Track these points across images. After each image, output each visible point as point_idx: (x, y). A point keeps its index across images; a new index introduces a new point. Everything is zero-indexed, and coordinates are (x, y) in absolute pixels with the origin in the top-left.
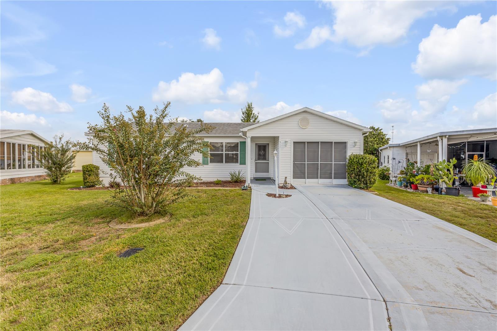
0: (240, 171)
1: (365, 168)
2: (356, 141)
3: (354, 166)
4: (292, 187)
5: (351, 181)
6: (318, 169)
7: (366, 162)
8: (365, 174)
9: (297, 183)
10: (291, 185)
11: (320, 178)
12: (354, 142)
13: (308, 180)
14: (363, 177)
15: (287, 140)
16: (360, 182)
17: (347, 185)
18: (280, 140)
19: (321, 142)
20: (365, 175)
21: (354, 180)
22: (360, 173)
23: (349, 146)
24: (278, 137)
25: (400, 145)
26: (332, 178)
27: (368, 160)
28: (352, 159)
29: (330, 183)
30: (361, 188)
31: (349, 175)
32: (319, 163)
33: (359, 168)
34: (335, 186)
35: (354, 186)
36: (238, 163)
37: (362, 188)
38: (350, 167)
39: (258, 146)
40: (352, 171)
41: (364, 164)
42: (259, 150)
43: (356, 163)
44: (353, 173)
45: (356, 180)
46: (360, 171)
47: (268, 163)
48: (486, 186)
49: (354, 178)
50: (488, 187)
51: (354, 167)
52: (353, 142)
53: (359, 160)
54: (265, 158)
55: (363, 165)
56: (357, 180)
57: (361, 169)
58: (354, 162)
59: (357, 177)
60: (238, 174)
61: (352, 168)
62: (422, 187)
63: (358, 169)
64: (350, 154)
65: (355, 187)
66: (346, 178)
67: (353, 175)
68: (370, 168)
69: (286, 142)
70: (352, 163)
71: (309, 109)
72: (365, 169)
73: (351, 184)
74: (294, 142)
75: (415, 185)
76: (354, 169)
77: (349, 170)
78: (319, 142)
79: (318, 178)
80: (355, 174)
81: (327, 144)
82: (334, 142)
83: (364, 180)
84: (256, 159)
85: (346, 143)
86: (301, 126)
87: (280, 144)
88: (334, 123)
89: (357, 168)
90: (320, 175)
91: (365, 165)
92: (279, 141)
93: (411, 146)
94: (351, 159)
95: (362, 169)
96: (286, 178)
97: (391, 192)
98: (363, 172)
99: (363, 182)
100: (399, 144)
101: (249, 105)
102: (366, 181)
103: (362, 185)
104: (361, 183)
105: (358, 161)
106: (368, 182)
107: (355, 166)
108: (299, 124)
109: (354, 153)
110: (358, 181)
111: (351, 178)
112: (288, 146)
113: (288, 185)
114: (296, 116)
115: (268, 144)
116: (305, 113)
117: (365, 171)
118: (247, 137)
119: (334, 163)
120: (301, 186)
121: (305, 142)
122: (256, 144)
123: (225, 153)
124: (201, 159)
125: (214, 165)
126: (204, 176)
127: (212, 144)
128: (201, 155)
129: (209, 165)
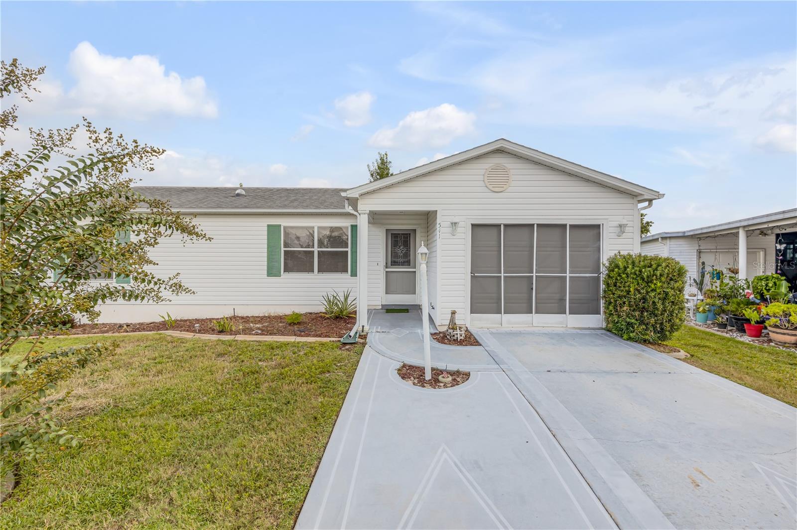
0: (349, 291)
1: (658, 291)
2: (624, 222)
3: (627, 284)
4: (470, 340)
5: (617, 323)
6: (532, 289)
7: (661, 275)
8: (660, 306)
9: (480, 324)
10: (467, 330)
11: (536, 313)
12: (620, 226)
14: (652, 314)
15: (456, 220)
16: (644, 327)
17: (602, 329)
18: (438, 221)
19: (538, 225)
20: (658, 309)
21: (628, 320)
22: (644, 303)
23: (606, 234)
24: (436, 211)
25: (686, 235)
26: (565, 313)
27: (666, 271)
28: (621, 266)
29: (560, 323)
30: (645, 342)
31: (611, 308)
32: (533, 276)
33: (642, 291)
35: (625, 336)
36: (347, 272)
37: (650, 343)
38: (615, 286)
39: (392, 234)
40: (619, 297)
41: (657, 279)
42: (395, 244)
43: (633, 278)
44: (624, 303)
45: (633, 321)
46: (644, 299)
47: (415, 272)
49: (627, 316)
51: (627, 288)
52: (616, 224)
53: (640, 271)
54: (407, 263)
55: (651, 282)
56: (637, 320)
57: (647, 292)
58: (627, 274)
59: (637, 313)
60: (342, 299)
61: (622, 291)
62: (784, 334)
63: (640, 293)
64: (612, 254)
65: (630, 339)
66: (598, 313)
67: (625, 308)
68: (672, 292)
69: (454, 224)
70: (622, 278)
71: (510, 144)
72: (659, 294)
73: (618, 331)
74: (473, 225)
75: (754, 326)
76: (628, 292)
77: (614, 294)
78: (533, 225)
79: (532, 313)
80: (630, 306)
81: (554, 230)
82: (570, 225)
83: (656, 323)
84: (386, 264)
85: (598, 226)
86: (490, 187)
87: (438, 229)
88: (569, 178)
89: (636, 290)
90: (536, 303)
91: (659, 284)
92: (436, 223)
93: (715, 237)
94: (617, 266)
95: (652, 294)
96: (453, 313)
97: (709, 347)
98: (654, 302)
99: (654, 327)
100: (684, 232)
101: (382, 159)
102: (662, 324)
103: (651, 335)
104: (647, 329)
105: (637, 272)
106: (667, 327)
107: (631, 285)
108: (486, 181)
109: (622, 253)
110: (640, 324)
111: (619, 316)
112: (458, 235)
113: (458, 332)
114: (477, 161)
115: (415, 231)
116: (500, 155)
117: (659, 299)
118: (359, 211)
119: (570, 277)
120: (492, 333)
121: (500, 225)
122: (386, 230)
123: (319, 251)
124: (265, 263)
125: (293, 277)
126: (271, 302)
127: (291, 230)
128: (265, 254)
129: (282, 277)
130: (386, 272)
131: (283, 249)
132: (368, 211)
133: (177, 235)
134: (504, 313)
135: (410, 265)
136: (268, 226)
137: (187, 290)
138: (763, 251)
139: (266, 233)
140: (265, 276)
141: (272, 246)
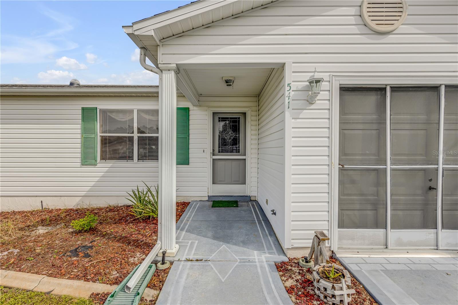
18: (287, 80)
32: (436, 169)
47: (245, 159)
79: (437, 228)
86: (373, 24)
87: (287, 93)
90: (443, 211)
92: (284, 84)
108: (366, 15)
112: (319, 103)
115: (244, 114)
118: (160, 65)
120: (386, 271)
121: (385, 89)
122: (213, 113)
123: (138, 137)
124: (79, 150)
125: (110, 165)
126: (83, 193)
127: (108, 114)
128: (79, 141)
129: (98, 165)
130: (213, 160)
131: (99, 134)
132: (175, 65)
134: (392, 228)
135: (239, 152)
136: (83, 109)
139: (80, 117)
140: (79, 165)
141: (87, 131)
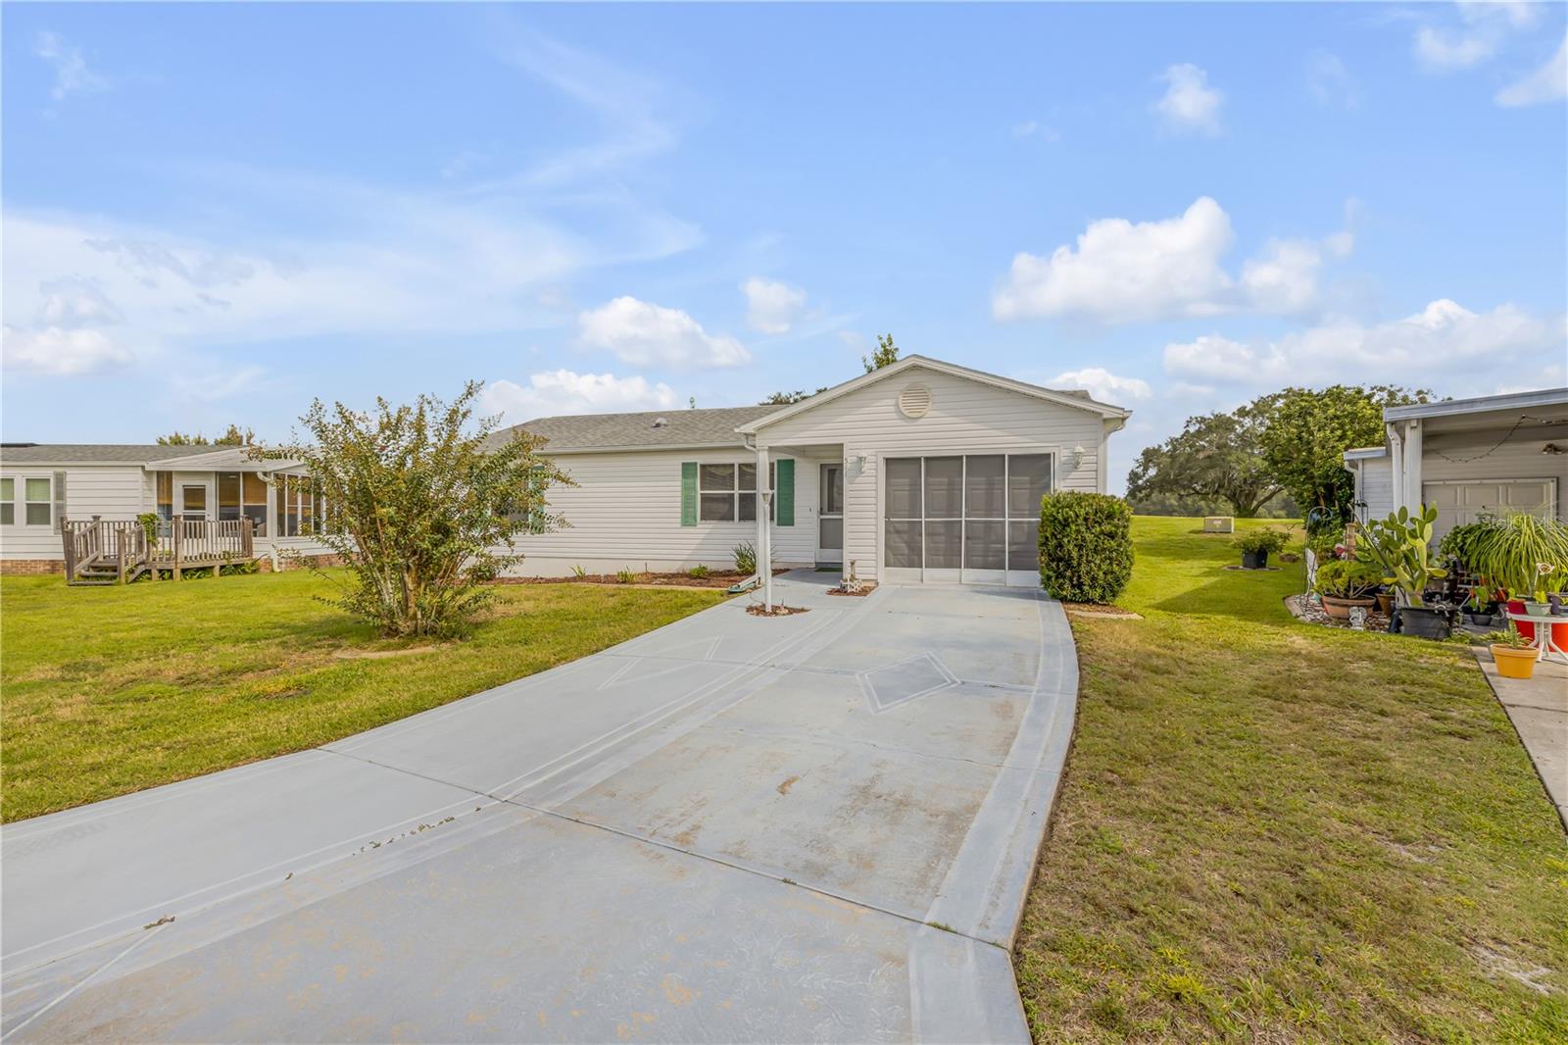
6: (961, 537)
8: (1075, 554)
9: (896, 580)
11: (967, 567)
13: (930, 573)
14: (1069, 566)
15: (863, 454)
16: (1062, 580)
17: (1039, 587)
18: (846, 456)
19: (967, 456)
23: (1056, 465)
24: (843, 444)
26: (1004, 569)
29: (999, 581)
30: (1064, 599)
32: (961, 521)
34: (1013, 590)
37: (1068, 600)
42: (832, 483)
47: (842, 519)
48: (1524, 606)
50: (1528, 609)
52: (1071, 452)
54: (836, 508)
55: (1068, 525)
56: (1055, 572)
59: (1054, 565)
62: (1336, 604)
69: (861, 459)
74: (889, 461)
78: (962, 457)
81: (987, 464)
82: (1009, 456)
83: (1073, 576)
84: (821, 509)
85: (1048, 456)
86: (905, 412)
87: (845, 465)
89: (1053, 534)
90: (967, 556)
92: (844, 458)
95: (1066, 540)
96: (853, 563)
99: (1071, 580)
102: (1079, 577)
106: (1086, 580)
108: (901, 405)
114: (890, 381)
116: (918, 372)
117: (1075, 545)
119: (1011, 523)
121: (920, 459)
122: (821, 465)
123: (740, 494)
124: (680, 510)
125: (711, 526)
126: (685, 557)
127: (708, 468)
128: (679, 499)
129: (699, 526)
130: (821, 520)
131: (699, 492)
132: (768, 448)
133: (559, 484)
134: (927, 567)
135: (838, 511)
136: (683, 464)
137: (570, 526)
138: (1553, 481)
139: (680, 473)
140: (679, 525)
141: (687, 489)
